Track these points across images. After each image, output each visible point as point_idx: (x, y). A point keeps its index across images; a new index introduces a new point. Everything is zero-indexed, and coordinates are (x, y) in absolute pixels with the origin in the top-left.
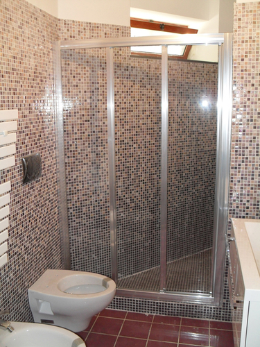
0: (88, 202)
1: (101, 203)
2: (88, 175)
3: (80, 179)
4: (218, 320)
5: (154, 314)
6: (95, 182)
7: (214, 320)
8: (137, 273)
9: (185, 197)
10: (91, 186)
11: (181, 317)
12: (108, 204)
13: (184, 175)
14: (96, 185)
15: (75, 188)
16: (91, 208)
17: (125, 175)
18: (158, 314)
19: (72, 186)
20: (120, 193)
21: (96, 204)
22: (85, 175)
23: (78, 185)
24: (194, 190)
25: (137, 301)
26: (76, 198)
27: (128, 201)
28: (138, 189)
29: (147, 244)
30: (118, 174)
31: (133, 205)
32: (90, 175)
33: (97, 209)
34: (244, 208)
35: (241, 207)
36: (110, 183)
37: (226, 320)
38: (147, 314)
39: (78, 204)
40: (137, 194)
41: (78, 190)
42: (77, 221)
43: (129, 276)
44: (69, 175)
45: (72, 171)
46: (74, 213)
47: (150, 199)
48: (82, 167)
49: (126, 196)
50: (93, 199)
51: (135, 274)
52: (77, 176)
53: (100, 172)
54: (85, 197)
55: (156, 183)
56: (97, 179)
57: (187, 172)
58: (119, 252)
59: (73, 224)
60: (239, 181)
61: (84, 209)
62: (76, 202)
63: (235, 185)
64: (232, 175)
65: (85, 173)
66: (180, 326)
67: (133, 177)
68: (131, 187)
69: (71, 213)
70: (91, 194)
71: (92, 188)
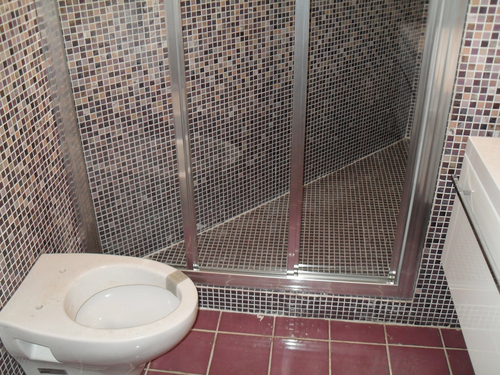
0: (123, 90)
1: (153, 89)
2: (117, 28)
3: (100, 38)
4: (400, 324)
5: (275, 316)
6: (137, 44)
7: (394, 324)
8: (233, 218)
9: (324, 64)
10: (126, 53)
11: (329, 319)
12: (167, 90)
13: (324, 18)
14: (138, 50)
15: (91, 60)
16: (132, 102)
17: (201, 24)
18: (283, 316)
19: (83, 56)
20: (192, 64)
21: (142, 91)
22: (111, 29)
23: (96, 53)
24: (342, 49)
25: (240, 293)
26: (94, 84)
27: (211, 79)
28: (232, 53)
29: (251, 162)
30: (188, 21)
31: (221, 87)
32: (123, 28)
33: (144, 102)
34: (488, 106)
35: (482, 105)
36: (170, 43)
37: (417, 323)
38: (260, 316)
39: (101, 96)
40: (229, 64)
41: (98, 66)
42: (104, 131)
43: (217, 225)
44: (73, 30)
45: (79, 22)
46: (94, 116)
47: (256, 72)
48: (103, 11)
49: (207, 69)
50: (134, 82)
51: (228, 221)
52: (93, 33)
53: (146, 19)
54: (115, 80)
55: (267, 37)
56: (141, 37)
57: (329, 12)
58: (196, 183)
59: (95, 140)
60: (485, 44)
61: (116, 106)
62: (96, 91)
63: (475, 52)
64: (471, 27)
65: (111, 23)
66: (330, 341)
67: (219, 26)
68: (217, 50)
69: (88, 118)
70: (128, 71)
71: (130, 59)
